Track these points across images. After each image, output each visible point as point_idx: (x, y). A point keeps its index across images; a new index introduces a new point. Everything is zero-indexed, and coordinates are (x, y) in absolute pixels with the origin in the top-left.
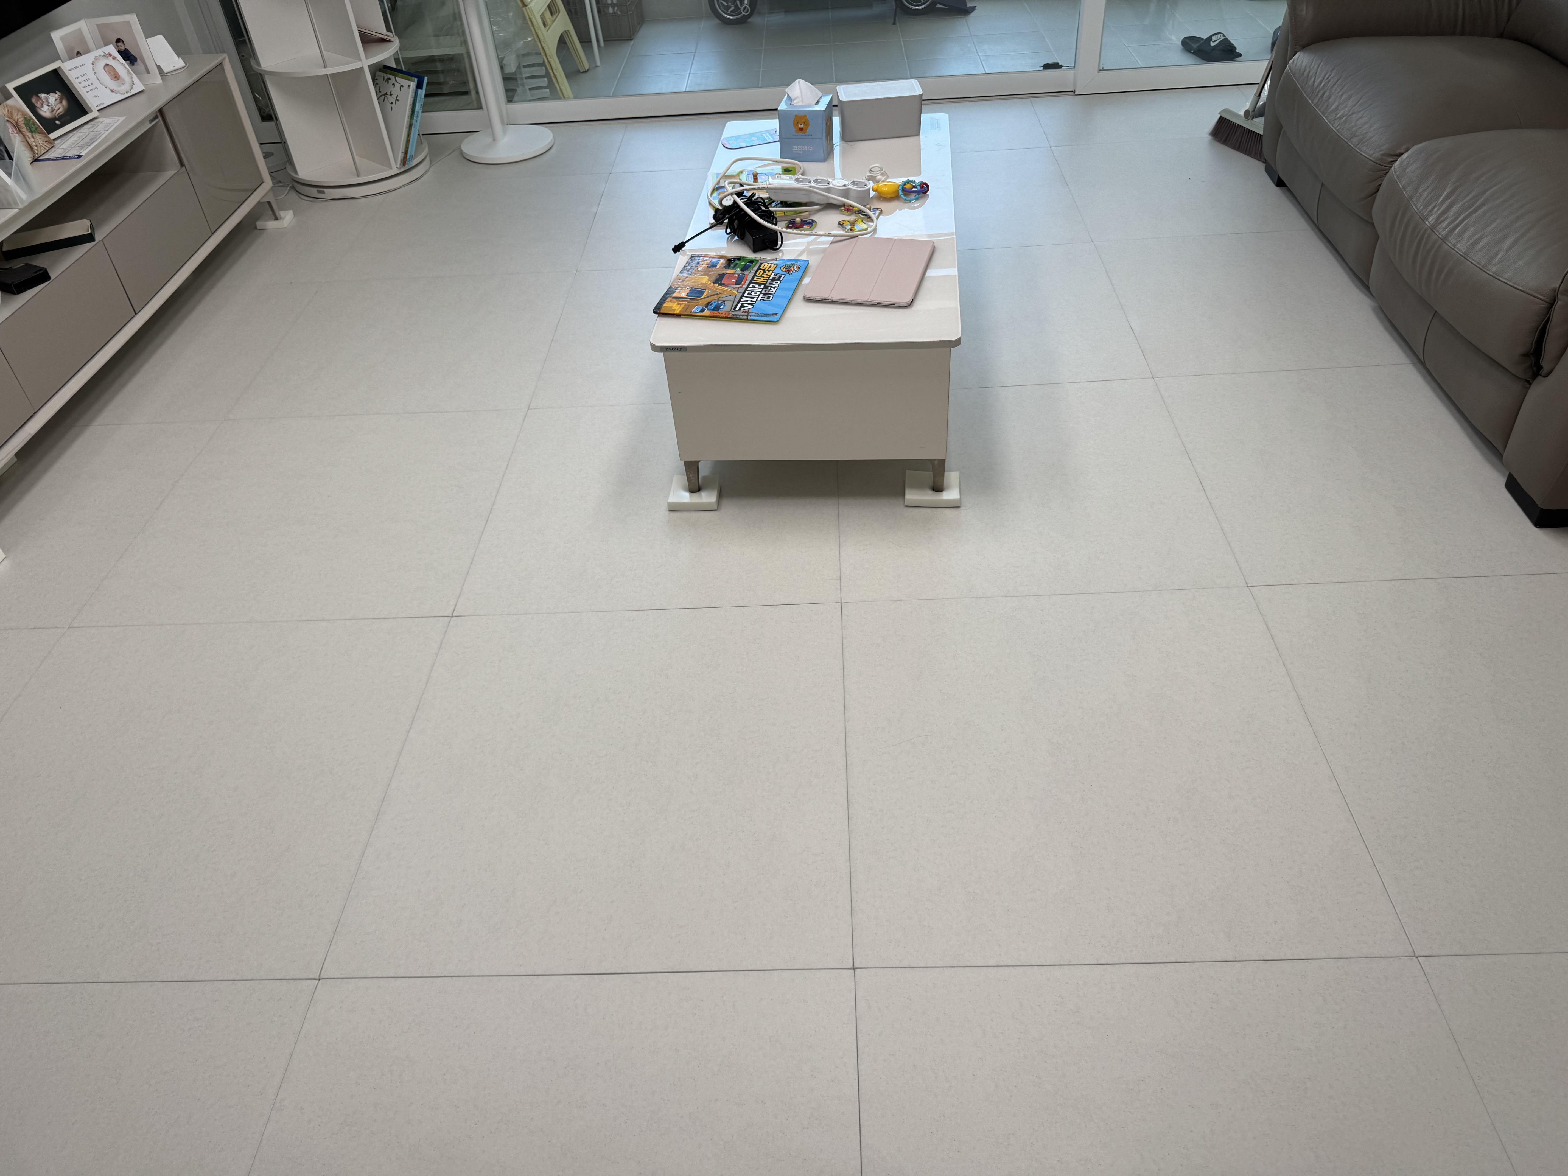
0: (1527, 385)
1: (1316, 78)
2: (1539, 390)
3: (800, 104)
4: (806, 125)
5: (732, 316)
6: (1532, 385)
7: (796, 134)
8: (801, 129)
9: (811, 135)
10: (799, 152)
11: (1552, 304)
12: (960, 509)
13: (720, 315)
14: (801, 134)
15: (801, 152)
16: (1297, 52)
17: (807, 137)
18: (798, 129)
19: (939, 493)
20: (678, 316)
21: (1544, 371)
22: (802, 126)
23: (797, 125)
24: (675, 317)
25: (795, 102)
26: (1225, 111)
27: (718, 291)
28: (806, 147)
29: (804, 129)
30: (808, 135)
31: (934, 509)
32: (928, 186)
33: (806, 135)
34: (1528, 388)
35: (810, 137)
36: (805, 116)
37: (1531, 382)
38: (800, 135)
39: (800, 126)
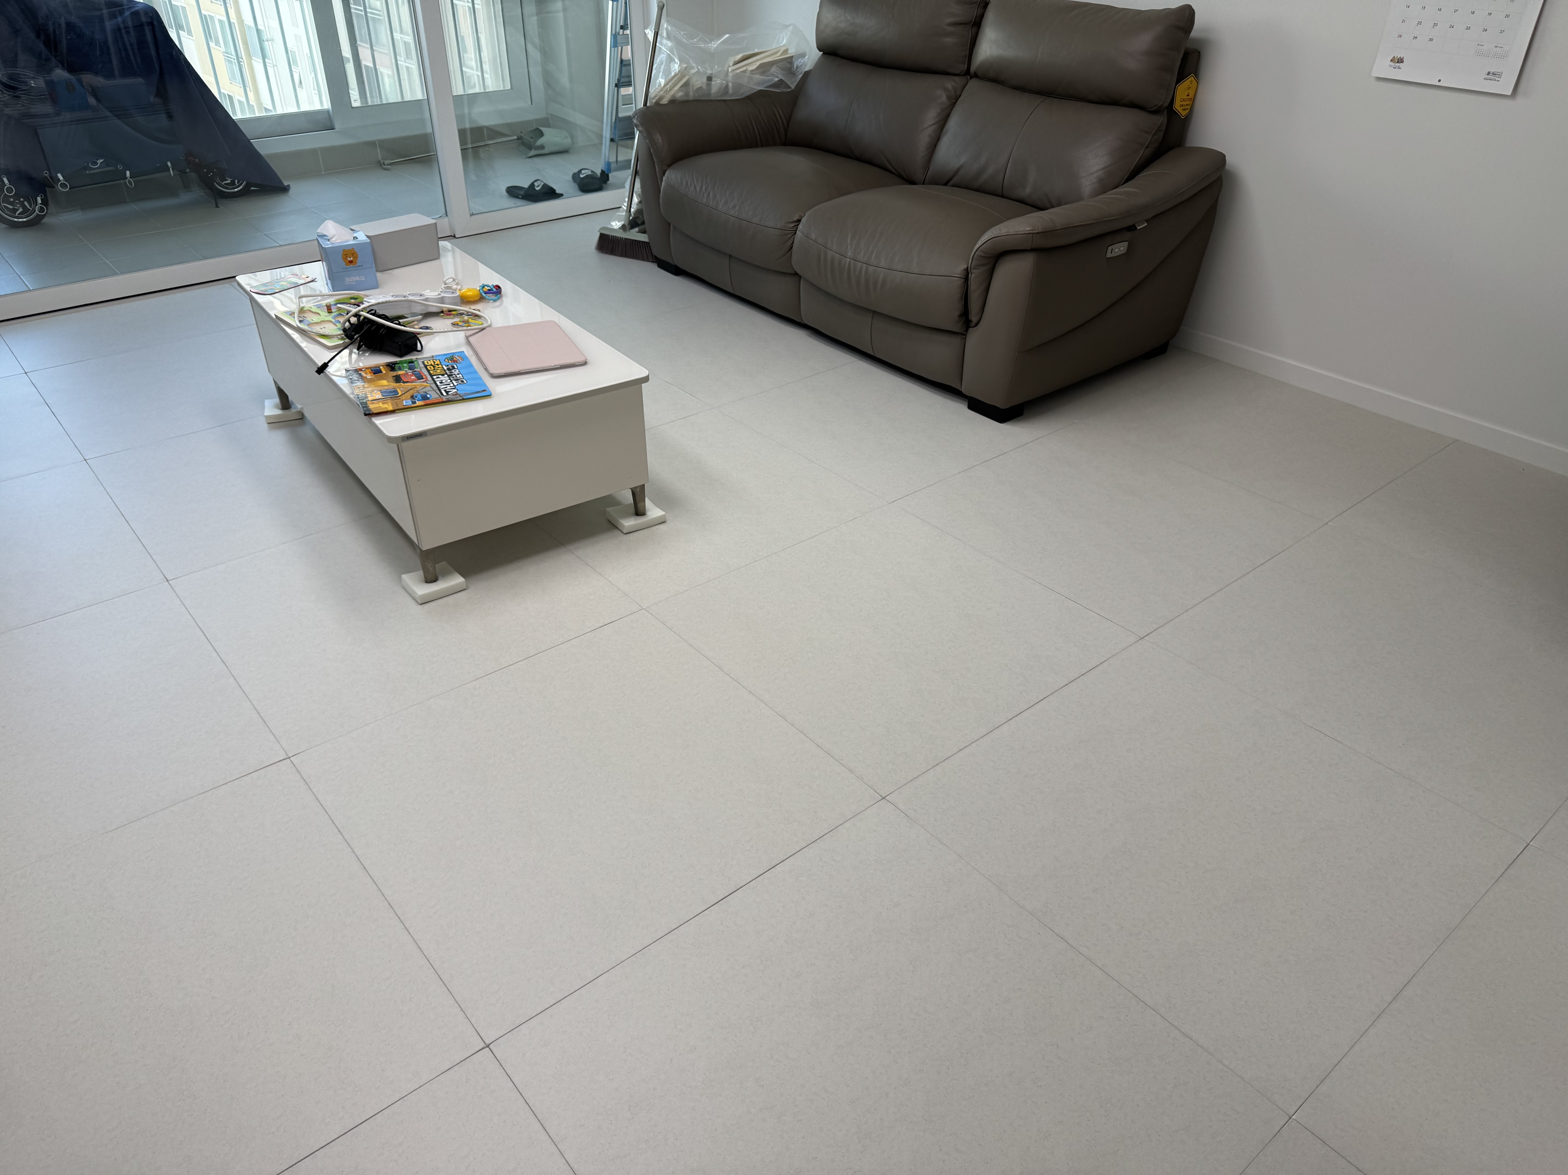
0: (964, 337)
1: (696, 184)
2: (974, 338)
3: (339, 241)
4: (355, 257)
5: (446, 400)
6: (968, 336)
7: (346, 266)
8: (351, 262)
9: (362, 266)
10: (351, 283)
11: (966, 278)
12: (667, 522)
13: (432, 402)
14: (351, 266)
15: (354, 283)
16: (666, 170)
17: (358, 268)
18: (348, 262)
19: (641, 517)
20: (393, 412)
21: (973, 324)
22: (351, 259)
23: (346, 259)
24: (389, 414)
25: (333, 239)
26: (602, 229)
27: (410, 388)
28: (358, 277)
29: (354, 261)
30: (359, 266)
31: (649, 529)
32: (499, 287)
33: (356, 267)
34: (966, 338)
35: (361, 267)
36: (353, 249)
37: (965, 334)
38: (350, 268)
39: (349, 259)
